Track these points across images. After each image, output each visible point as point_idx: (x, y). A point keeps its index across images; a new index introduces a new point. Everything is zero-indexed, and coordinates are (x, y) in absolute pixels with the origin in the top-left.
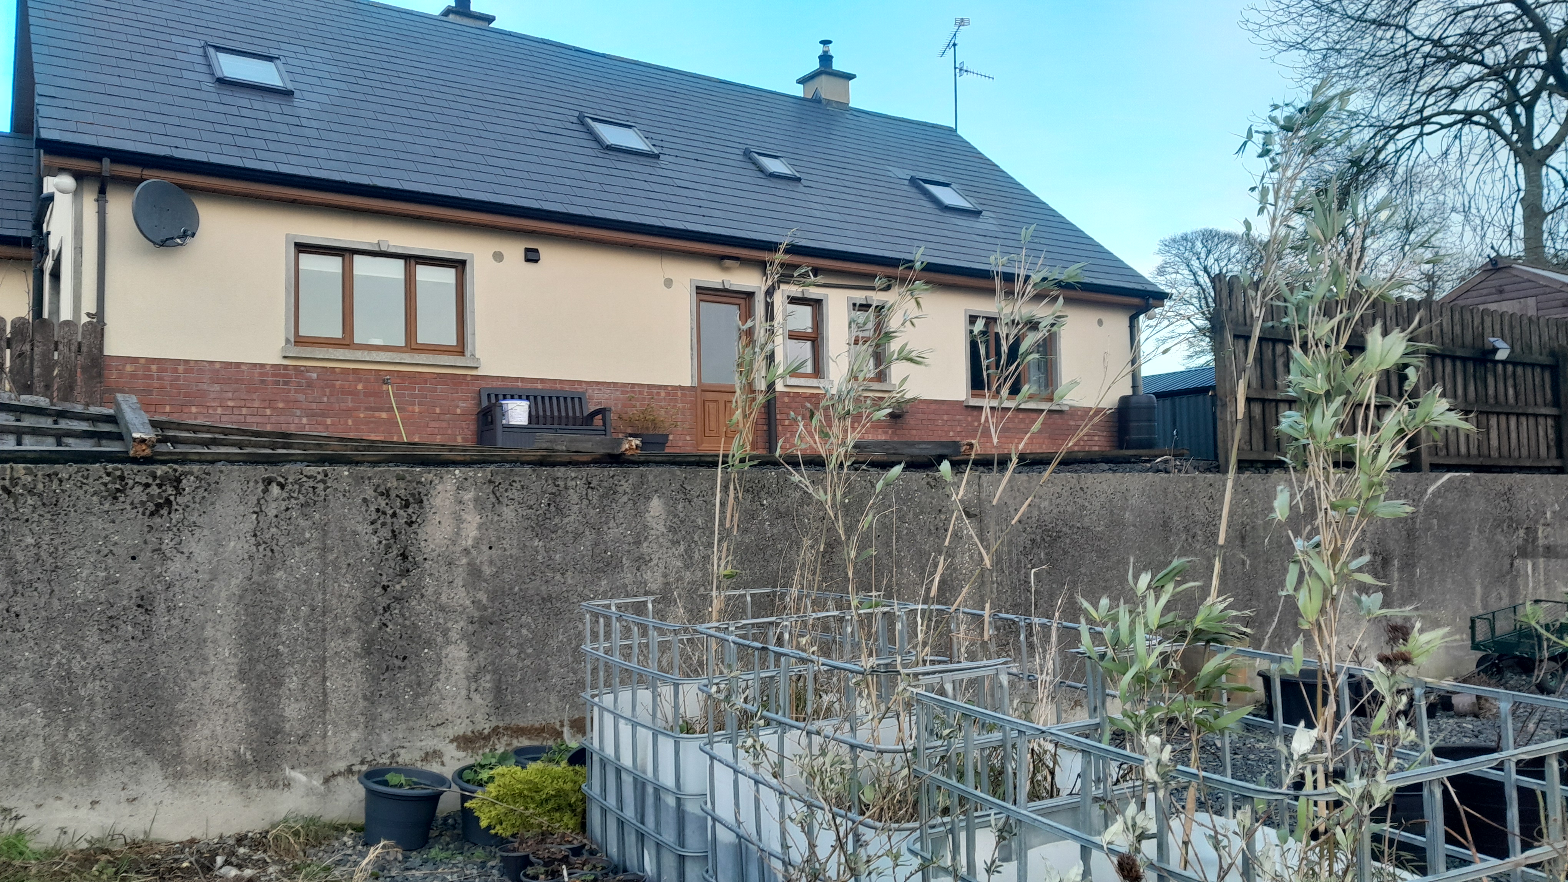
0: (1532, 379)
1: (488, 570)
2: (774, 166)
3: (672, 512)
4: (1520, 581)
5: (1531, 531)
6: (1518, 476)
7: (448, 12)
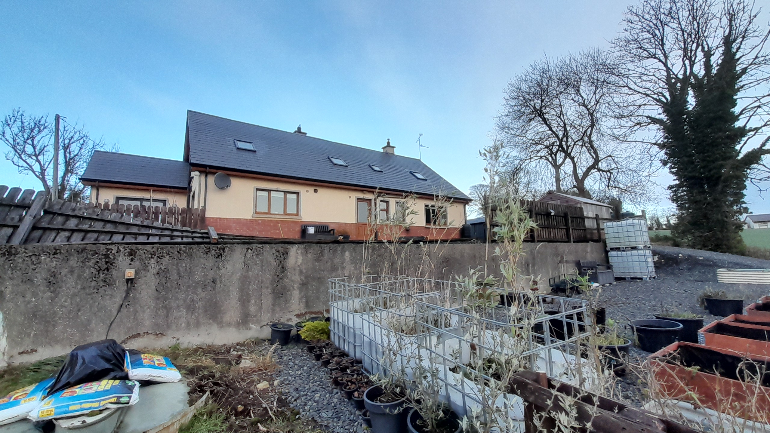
0: (560, 219)
1: (304, 271)
2: (376, 168)
3: (351, 255)
4: (560, 269)
5: (562, 257)
6: (558, 243)
7: (295, 132)
